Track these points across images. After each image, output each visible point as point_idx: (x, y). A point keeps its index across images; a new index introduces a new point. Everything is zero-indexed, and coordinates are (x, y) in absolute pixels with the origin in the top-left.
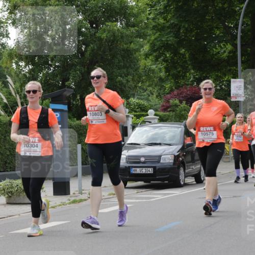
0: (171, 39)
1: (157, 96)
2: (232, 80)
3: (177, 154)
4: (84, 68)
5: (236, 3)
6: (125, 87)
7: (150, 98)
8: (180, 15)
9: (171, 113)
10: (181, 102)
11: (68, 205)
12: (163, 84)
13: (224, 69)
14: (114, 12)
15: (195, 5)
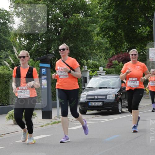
0: (113, 24)
1: (104, 59)
3: (117, 94)
4: (60, 41)
5: (152, 2)
6: (85, 53)
7: (100, 60)
8: (118, 9)
9: (113, 69)
10: (119, 62)
11: (51, 125)
12: (108, 51)
13: (145, 42)
14: (78, 8)
15: (127, 3)
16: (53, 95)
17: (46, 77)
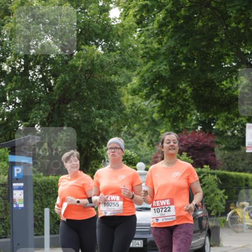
1: (148, 144)
2: (248, 125)
7: (139, 146)
8: (179, 37)
12: (156, 129)
14: (93, 34)
15: (200, 24)
16: (36, 223)
17: (22, 184)
